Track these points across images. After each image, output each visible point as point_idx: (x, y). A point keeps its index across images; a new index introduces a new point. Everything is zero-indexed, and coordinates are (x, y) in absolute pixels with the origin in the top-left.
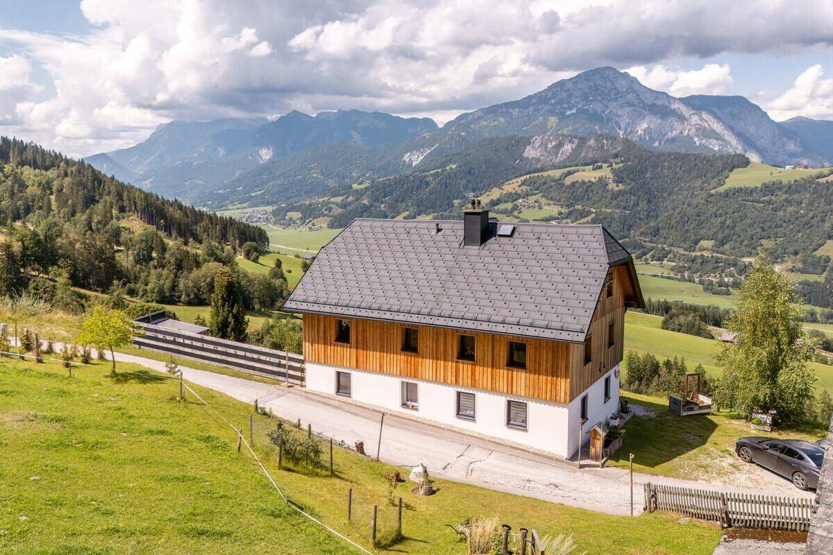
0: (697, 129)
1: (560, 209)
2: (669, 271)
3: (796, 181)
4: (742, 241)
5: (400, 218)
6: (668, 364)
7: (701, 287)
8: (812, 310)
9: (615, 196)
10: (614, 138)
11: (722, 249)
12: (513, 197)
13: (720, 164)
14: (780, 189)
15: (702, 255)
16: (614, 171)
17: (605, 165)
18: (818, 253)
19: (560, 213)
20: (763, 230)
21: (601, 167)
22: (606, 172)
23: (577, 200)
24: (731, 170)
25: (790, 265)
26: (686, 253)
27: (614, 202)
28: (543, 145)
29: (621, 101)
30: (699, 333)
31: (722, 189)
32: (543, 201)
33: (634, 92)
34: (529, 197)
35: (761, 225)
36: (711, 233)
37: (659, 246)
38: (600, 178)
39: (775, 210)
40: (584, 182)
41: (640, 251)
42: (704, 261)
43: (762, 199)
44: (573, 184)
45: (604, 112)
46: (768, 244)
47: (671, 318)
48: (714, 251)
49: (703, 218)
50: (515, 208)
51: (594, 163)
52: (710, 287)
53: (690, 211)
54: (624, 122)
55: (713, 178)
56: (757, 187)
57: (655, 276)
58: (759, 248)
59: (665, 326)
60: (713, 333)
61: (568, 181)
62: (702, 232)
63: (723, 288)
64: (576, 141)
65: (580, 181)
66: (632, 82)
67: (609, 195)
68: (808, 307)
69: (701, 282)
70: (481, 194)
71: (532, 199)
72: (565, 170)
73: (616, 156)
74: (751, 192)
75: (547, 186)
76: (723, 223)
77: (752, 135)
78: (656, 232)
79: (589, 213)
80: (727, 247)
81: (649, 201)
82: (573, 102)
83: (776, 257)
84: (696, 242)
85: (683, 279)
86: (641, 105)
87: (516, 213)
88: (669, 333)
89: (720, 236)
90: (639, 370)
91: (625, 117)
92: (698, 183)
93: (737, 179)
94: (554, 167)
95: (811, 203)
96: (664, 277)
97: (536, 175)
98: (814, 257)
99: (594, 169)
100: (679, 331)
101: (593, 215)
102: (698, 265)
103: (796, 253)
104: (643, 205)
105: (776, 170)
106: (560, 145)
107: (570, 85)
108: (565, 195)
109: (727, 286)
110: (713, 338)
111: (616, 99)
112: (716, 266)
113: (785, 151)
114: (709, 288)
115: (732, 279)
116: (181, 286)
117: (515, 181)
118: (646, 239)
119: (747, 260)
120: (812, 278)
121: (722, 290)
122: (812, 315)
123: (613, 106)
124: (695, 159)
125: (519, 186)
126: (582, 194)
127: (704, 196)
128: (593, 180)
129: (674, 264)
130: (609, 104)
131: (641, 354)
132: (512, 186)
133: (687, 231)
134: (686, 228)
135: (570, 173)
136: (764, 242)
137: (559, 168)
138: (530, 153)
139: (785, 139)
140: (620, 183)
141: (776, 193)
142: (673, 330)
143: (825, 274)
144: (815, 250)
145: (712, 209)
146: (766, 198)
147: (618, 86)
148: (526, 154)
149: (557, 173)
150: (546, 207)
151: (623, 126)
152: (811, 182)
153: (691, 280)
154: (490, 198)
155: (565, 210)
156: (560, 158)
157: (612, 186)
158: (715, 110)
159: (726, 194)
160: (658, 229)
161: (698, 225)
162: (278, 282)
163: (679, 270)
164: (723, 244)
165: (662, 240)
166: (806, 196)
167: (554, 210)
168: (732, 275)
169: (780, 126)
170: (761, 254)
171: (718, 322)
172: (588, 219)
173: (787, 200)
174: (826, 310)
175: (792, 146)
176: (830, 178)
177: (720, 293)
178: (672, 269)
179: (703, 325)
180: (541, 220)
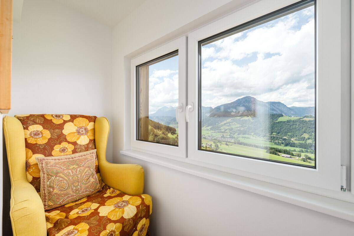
3: (295, 120)
4: (283, 133)
5: (205, 127)
7: (274, 143)
11: (278, 135)
12: (229, 123)
13: (276, 116)
15: (273, 136)
18: (302, 136)
19: (240, 126)
20: (288, 131)
21: (249, 116)
23: (243, 123)
24: (279, 117)
25: (295, 139)
27: (252, 124)
28: (235, 112)
29: (253, 103)
30: (276, 154)
31: (277, 121)
33: (255, 101)
36: (275, 131)
39: (290, 126)
40: (245, 120)
41: (258, 135)
42: (274, 137)
43: (287, 124)
44: (242, 120)
46: (289, 134)
48: (276, 135)
49: (273, 128)
50: (230, 125)
53: (270, 126)
55: (275, 119)
56: (286, 121)
57: (262, 141)
58: (287, 135)
59: (267, 152)
60: (279, 155)
62: (273, 131)
66: (255, 99)
68: (301, 149)
69: (274, 142)
70: (222, 122)
71: (233, 123)
74: (284, 122)
76: (278, 129)
77: (283, 110)
80: (279, 134)
81: (260, 124)
82: (242, 103)
83: (292, 136)
84: (272, 133)
85: (269, 141)
86: (257, 103)
87: (230, 126)
89: (277, 132)
92: (272, 120)
93: (281, 119)
95: (299, 125)
96: (265, 141)
100: (270, 153)
103: (296, 136)
105: (290, 117)
106: (239, 112)
107: (241, 100)
108: (241, 122)
109: (280, 143)
112: (277, 139)
114: (276, 144)
115: (281, 142)
116: (155, 140)
117: (229, 119)
118: (260, 132)
120: (301, 142)
121: (279, 144)
122: (302, 151)
124: (270, 115)
127: (273, 123)
128: (247, 119)
130: (250, 104)
132: (229, 121)
133: (269, 131)
135: (242, 118)
136: (288, 133)
138: (233, 113)
139: (290, 111)
141: (290, 122)
143: (304, 141)
144: (301, 135)
145: (275, 126)
147: (251, 100)
149: (239, 118)
150: (236, 125)
152: (299, 120)
153: (271, 142)
154: (224, 123)
158: (274, 105)
159: (278, 123)
162: (176, 139)
163: (269, 139)
166: (298, 123)
167: (238, 125)
168: (281, 141)
169: (289, 108)
170: (288, 136)
171: (280, 151)
172: (246, 127)
173: (293, 124)
174: (306, 150)
175: (292, 112)
176: (303, 119)
177: (279, 145)
178: (266, 139)
179: (277, 152)
180: (236, 128)
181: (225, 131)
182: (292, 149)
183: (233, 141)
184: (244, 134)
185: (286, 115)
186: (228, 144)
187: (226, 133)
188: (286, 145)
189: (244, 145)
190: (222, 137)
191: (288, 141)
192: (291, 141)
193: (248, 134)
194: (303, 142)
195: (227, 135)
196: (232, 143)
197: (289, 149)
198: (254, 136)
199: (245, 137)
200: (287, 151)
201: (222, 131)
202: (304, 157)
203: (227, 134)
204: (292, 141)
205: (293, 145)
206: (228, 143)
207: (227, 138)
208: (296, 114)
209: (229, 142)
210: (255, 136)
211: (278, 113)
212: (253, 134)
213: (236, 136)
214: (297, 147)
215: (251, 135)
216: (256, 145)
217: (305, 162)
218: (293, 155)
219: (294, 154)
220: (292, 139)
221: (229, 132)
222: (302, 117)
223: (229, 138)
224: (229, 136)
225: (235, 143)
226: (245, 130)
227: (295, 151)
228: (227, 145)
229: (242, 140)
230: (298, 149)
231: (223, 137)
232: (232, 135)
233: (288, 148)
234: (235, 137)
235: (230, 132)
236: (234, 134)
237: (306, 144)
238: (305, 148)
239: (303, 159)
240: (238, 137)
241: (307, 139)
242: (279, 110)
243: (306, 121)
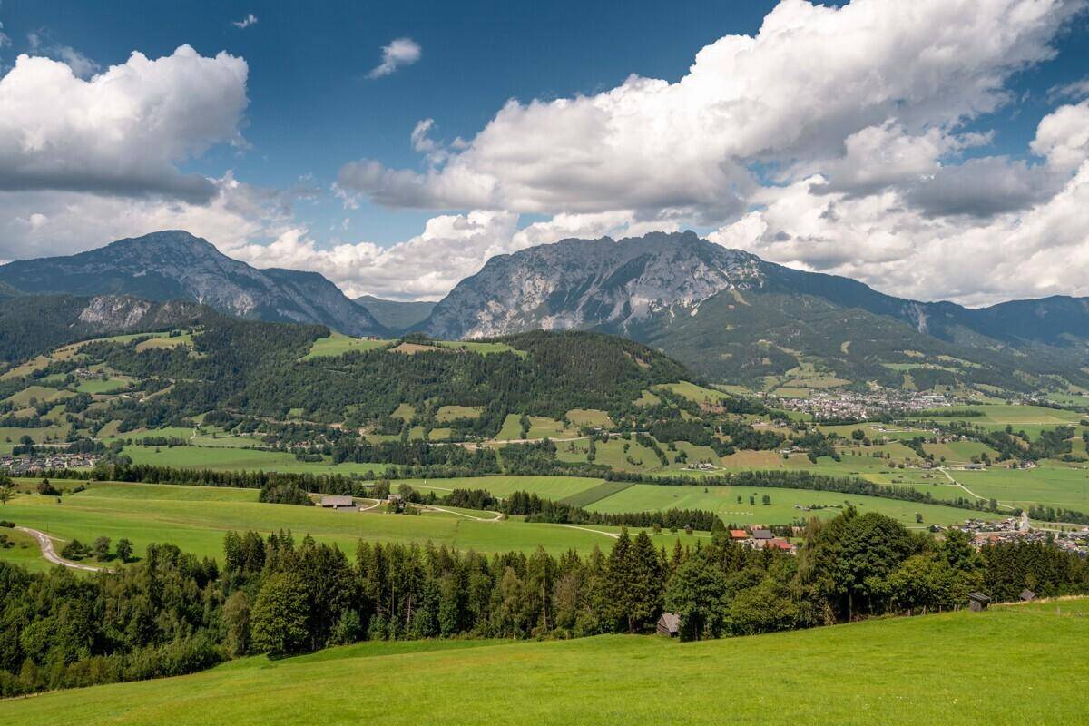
0: (279, 301)
1: (131, 380)
2: (261, 442)
3: (371, 351)
4: (330, 408)
6: (273, 540)
7: (294, 456)
8: (394, 468)
9: (197, 365)
10: (194, 304)
11: (312, 416)
12: (66, 367)
13: (303, 333)
14: (359, 358)
15: (293, 423)
16: (194, 339)
17: (183, 332)
18: (394, 415)
19: (132, 385)
20: (348, 397)
21: (179, 334)
22: (184, 339)
23: (152, 370)
24: (315, 340)
25: (372, 428)
26: (277, 422)
27: (197, 372)
28: (107, 307)
29: (199, 267)
30: (298, 502)
31: (307, 358)
32: (109, 371)
33: (213, 259)
34: (90, 367)
35: (346, 392)
36: (300, 401)
37: (249, 416)
38: (178, 346)
39: (356, 377)
40: (159, 350)
41: (228, 424)
42: (295, 429)
43: (344, 367)
44: (147, 352)
45: (179, 277)
46: (352, 409)
47: (269, 489)
48: (304, 419)
49: (291, 387)
50: (71, 379)
51: (172, 330)
52: (302, 455)
53: (279, 380)
54: (202, 289)
55: (299, 347)
56: (339, 357)
57: (246, 448)
58: (345, 414)
59: (263, 498)
60: (313, 500)
61: (140, 348)
62: (291, 400)
63: (315, 455)
64: (148, 306)
65: (155, 348)
66: (210, 248)
67: (190, 364)
68: (390, 466)
69: (294, 451)
70: (20, 364)
71: (93, 370)
72: (136, 336)
73: (196, 323)
74: (334, 360)
75: (114, 353)
76: (311, 391)
77: (330, 309)
78: (245, 402)
79: (168, 384)
80: (316, 414)
81: (235, 371)
82: (142, 264)
83: (360, 421)
84: (286, 411)
85: (275, 450)
86: (221, 273)
87: (72, 386)
88: (268, 505)
89: (309, 404)
90: (240, 553)
91: (204, 284)
92: (285, 351)
93: (321, 348)
94: (121, 333)
95: (385, 371)
96: (256, 449)
97: (98, 341)
98: (391, 418)
99: (171, 336)
100: (278, 502)
101: (173, 387)
102: (290, 433)
103: (376, 417)
104: (229, 375)
105: (354, 341)
106: (128, 309)
107: (138, 246)
108: (137, 364)
109: (318, 452)
110: (313, 505)
111: (192, 265)
112: (307, 433)
113: (359, 325)
114: (302, 457)
115: (322, 446)
117: (69, 347)
118: (235, 410)
119: (335, 426)
120: (391, 439)
121: (314, 457)
122: (394, 472)
123: (188, 271)
124: (280, 329)
125: (75, 354)
126: (159, 363)
127: (291, 365)
128: (170, 347)
129: (265, 434)
130: (185, 269)
131: (242, 534)
132: (65, 354)
133: (276, 400)
134: (275, 397)
135: (142, 340)
136: (349, 407)
137: (128, 334)
138: (89, 315)
139: (357, 314)
140: (202, 351)
141: (356, 361)
142: (272, 502)
143: (401, 433)
144: (392, 413)
145: (299, 378)
146: (348, 367)
147: (193, 251)
148: (83, 317)
149: (126, 340)
150: (113, 378)
151: (202, 293)
152: (384, 352)
153: (283, 450)
154: (34, 368)
155: (137, 382)
156: (127, 324)
157: (193, 354)
158: (295, 283)
159: (312, 363)
160: (247, 400)
161: (287, 393)
163: (272, 440)
164: (312, 411)
165: (251, 410)
166: (381, 365)
167: (124, 381)
168: (322, 442)
169: (352, 302)
170: (347, 419)
171: (316, 488)
172: (167, 390)
173: (365, 368)
174: (405, 466)
175: (364, 322)
176: (398, 349)
177: (313, 460)
178: (264, 440)
179: (303, 493)
180: (108, 393)
181: (43, 418)
182: (361, 469)
183: (91, 466)
184: (154, 423)
185: (342, 329)
186: (57, 488)
187: (49, 423)
188: (342, 458)
189: (156, 481)
190: (17, 452)
191: (347, 441)
192: (357, 439)
193: (178, 424)
194: (398, 439)
195: (57, 434)
196: (85, 476)
197: (352, 475)
198: (204, 433)
199: (162, 442)
200: (341, 481)
201: (20, 414)
202: (399, 497)
203: (51, 431)
204: (359, 439)
205: (364, 455)
206: (53, 481)
207: (54, 452)
208: (376, 330)
209: (65, 474)
210: (210, 428)
211: (311, 322)
212: (199, 419)
213: (107, 436)
214: (377, 461)
215: (192, 425)
216: (215, 470)
217: (400, 515)
218: (363, 495)
219: (368, 490)
220: (362, 431)
221: (63, 419)
222: (394, 342)
223: (70, 450)
224: (71, 440)
225: (100, 477)
226: (163, 402)
227: (371, 476)
228: (49, 491)
229: (141, 457)
230: (380, 469)
231: (28, 448)
232: (80, 432)
233: (347, 469)
234: (101, 446)
235: (70, 420)
236: (98, 428)
237: (408, 445)
238: (404, 462)
239: (396, 502)
240: (122, 443)
241: (408, 426)
242: (318, 309)
243: (408, 356)
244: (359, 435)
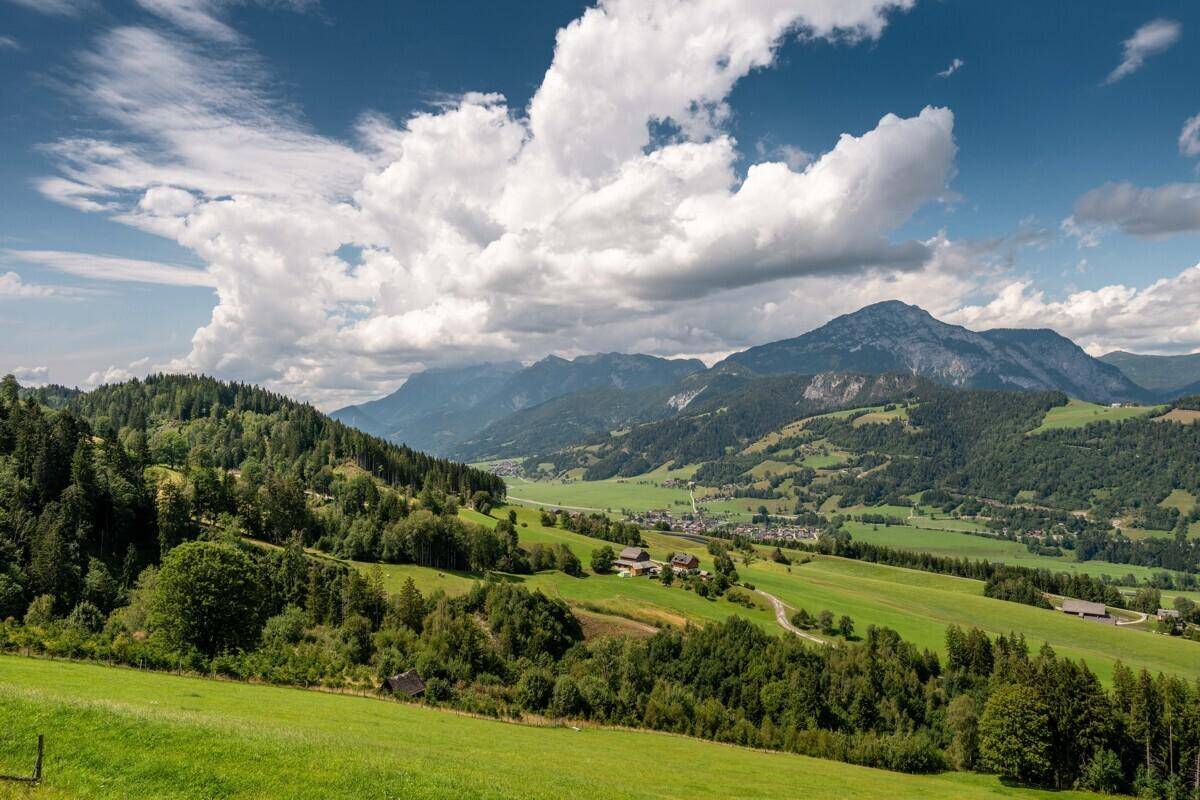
0: (1001, 365)
1: (851, 456)
2: (984, 527)
3: (1125, 421)
4: (1069, 492)
5: (665, 467)
6: (1002, 642)
7: (1025, 547)
8: (1165, 574)
9: (913, 440)
10: (907, 376)
11: (1046, 501)
12: (793, 443)
13: (1033, 402)
14: (1109, 430)
15: (1022, 508)
16: (909, 412)
17: (898, 406)
18: (1164, 504)
19: (850, 461)
20: (1094, 478)
21: (894, 408)
22: (900, 413)
23: (868, 445)
24: (1048, 410)
25: (1130, 519)
26: (1003, 506)
27: (913, 448)
28: (826, 385)
29: (913, 337)
30: (1033, 601)
31: (1038, 431)
32: (830, 446)
33: (926, 326)
34: (813, 443)
35: (1091, 472)
36: (1031, 482)
37: (970, 497)
38: (893, 420)
39: (1105, 454)
40: (875, 425)
41: (946, 505)
42: (1026, 515)
43: (1088, 442)
44: (864, 427)
45: (893, 348)
46: (1101, 494)
47: (996, 583)
48: (1036, 503)
49: (1020, 464)
50: (797, 454)
51: (886, 404)
52: (1036, 547)
53: (1006, 457)
54: (917, 359)
55: (1027, 418)
56: (1081, 428)
57: (967, 533)
58: (1091, 500)
59: (989, 592)
60: (1051, 603)
61: (857, 423)
62: (1020, 481)
63: (1052, 548)
64: (863, 380)
65: (870, 423)
66: (923, 315)
67: (906, 439)
68: (1160, 571)
69: (1025, 541)
70: (757, 440)
71: (816, 445)
72: (853, 412)
73: (911, 395)
74: (1075, 433)
75: (833, 429)
76: (1044, 471)
77: (1066, 371)
78: (965, 481)
79: (884, 460)
80: (1052, 498)
81: (954, 446)
82: (857, 338)
83: (1114, 510)
84: (1014, 493)
85: (1001, 537)
86: (935, 340)
87: (798, 461)
88: (994, 601)
89: (1042, 486)
90: (964, 651)
91: (918, 354)
92: (1010, 424)
93: (1055, 419)
94: (840, 409)
95: (1147, 446)
96: (979, 535)
97: (820, 417)
98: (1159, 509)
99: (886, 410)
100: (1007, 599)
101: (889, 463)
102: (1019, 520)
103: (1137, 505)
104: (947, 451)
105: (1101, 409)
106: (845, 384)
107: (853, 321)
108: (855, 439)
109: (1057, 545)
110: (1052, 608)
111: (906, 335)
112: (1041, 521)
113: (1106, 389)
114: (1035, 548)
115: (1062, 537)
116: (383, 540)
117: (795, 424)
118: (954, 490)
119: (1078, 514)
120: (1160, 535)
121: (1050, 550)
122: (1166, 580)
123: (902, 342)
124: (1004, 397)
125: (801, 430)
126: (875, 438)
127: (1019, 439)
128: (886, 422)
129: (990, 519)
130: (899, 340)
131: (966, 630)
132: (791, 430)
133: (1002, 480)
134: (1000, 476)
135: (859, 415)
136: (1096, 492)
137: (846, 409)
138: (812, 393)
139: (1104, 376)
140: (918, 425)
141: (1104, 434)
142: (1000, 598)
143: (1175, 530)
144: (1160, 501)
145: (1030, 454)
146: (1094, 441)
147: (907, 321)
148: (806, 395)
149: (844, 415)
150: (832, 454)
151: (915, 362)
152: (1145, 422)
153: (1011, 538)
154: (768, 443)
155: (855, 457)
156: (845, 400)
157: (909, 429)
158: (1021, 344)
159: (1045, 437)
160: (967, 479)
161: (1014, 473)
163: (998, 526)
164: (1046, 495)
165: (973, 490)
166: (1141, 438)
167: (843, 457)
168: (1061, 532)
169: (1096, 361)
170: (1094, 507)
171: (1055, 588)
172: (884, 467)
173: (1118, 443)
174: (1183, 574)
175: (1114, 384)
176: (1167, 417)
177: (1049, 554)
178: (988, 525)
179: (1038, 592)
180: (828, 468)
181: (775, 490)
182: (1118, 571)
183: (815, 539)
184: (871, 500)
185: (1083, 394)
186: (787, 558)
187: (780, 496)
188: (1088, 554)
189: (875, 560)
190: (756, 520)
191: (1095, 533)
192: (1110, 532)
193: (895, 502)
194: (1172, 536)
195: (784, 507)
196: (809, 549)
197: (1104, 577)
198: (921, 513)
199: (879, 520)
200: (1089, 584)
201: (758, 486)
202: (1175, 614)
203: (782, 502)
204: (1112, 532)
205: (1120, 553)
206: (784, 551)
207: (784, 523)
208: (1132, 393)
209: (794, 545)
210: (928, 509)
211: (1043, 388)
212: (916, 498)
213: (829, 510)
214: (1139, 562)
215: (909, 504)
216: (934, 555)
217: (1178, 639)
218: (1120, 604)
219: (1127, 600)
220: (1116, 523)
221: (791, 492)
222: (1160, 408)
223: (797, 522)
224: (798, 513)
225: (824, 551)
226: (879, 478)
227: (1130, 581)
228: (782, 560)
229: (861, 535)
230: (1145, 573)
231: (763, 518)
232: (807, 506)
233: (1096, 570)
234: (824, 520)
235: (797, 493)
236: (821, 502)
237: (1186, 546)
238: (1182, 568)
239: (1168, 620)
240: (841, 519)
241: (1186, 519)
242: (1050, 372)
243: (1183, 427)
244: (1112, 528)
